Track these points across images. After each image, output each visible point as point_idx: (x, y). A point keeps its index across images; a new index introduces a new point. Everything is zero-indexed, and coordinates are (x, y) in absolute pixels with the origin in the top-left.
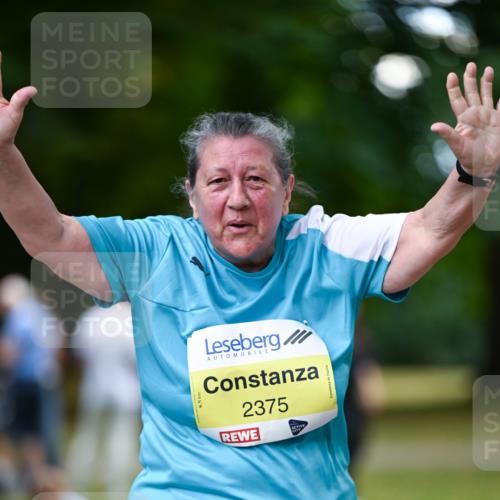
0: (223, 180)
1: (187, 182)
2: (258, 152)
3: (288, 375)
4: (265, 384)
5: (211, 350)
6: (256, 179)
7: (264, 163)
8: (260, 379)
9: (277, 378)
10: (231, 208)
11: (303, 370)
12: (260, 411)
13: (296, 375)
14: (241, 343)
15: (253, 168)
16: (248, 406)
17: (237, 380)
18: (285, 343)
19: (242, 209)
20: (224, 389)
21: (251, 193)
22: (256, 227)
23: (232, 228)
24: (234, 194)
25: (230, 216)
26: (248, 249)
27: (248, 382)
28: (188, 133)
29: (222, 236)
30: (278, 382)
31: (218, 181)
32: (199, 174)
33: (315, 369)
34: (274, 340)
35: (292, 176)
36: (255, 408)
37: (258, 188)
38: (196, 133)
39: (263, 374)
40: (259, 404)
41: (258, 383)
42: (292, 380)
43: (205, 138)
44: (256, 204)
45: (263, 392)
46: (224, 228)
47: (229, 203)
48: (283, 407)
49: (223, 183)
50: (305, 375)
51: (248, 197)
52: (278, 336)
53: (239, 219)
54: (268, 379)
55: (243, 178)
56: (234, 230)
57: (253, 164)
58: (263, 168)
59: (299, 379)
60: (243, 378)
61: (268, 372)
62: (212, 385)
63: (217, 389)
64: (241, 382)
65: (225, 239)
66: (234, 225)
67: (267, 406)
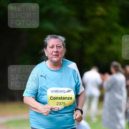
0: (53, 47)
1: (45, 49)
2: (59, 42)
3: (66, 98)
4: (62, 99)
5: (52, 92)
6: (59, 47)
7: (60, 44)
8: (61, 98)
9: (64, 98)
10: (54, 52)
11: (69, 98)
12: (60, 104)
13: (68, 98)
14: (58, 91)
15: (59, 45)
16: (58, 103)
17: (56, 98)
18: (66, 92)
19: (57, 52)
20: (54, 99)
21: (58, 49)
22: (59, 56)
23: (54, 56)
24: (55, 49)
25: (54, 53)
26: (58, 60)
27: (59, 99)
28: (45, 39)
29: (52, 57)
30: (64, 99)
31: (51, 47)
32: (47, 46)
33: (72, 98)
34: (64, 91)
35: (65, 48)
36: (59, 104)
37: (59, 49)
38: (47, 39)
39: (62, 97)
40: (60, 103)
41: (60, 99)
42: (67, 99)
43: (49, 39)
44: (59, 51)
45: (61, 101)
46: (53, 56)
47: (54, 51)
48: (64, 104)
49: (53, 48)
50: (70, 99)
51: (57, 50)
52: (65, 91)
53: (56, 54)
54: (62, 98)
55: (56, 46)
56: (55, 56)
57: (58, 44)
58: (60, 45)
59: (68, 99)
60: (58, 98)
61: (63, 97)
62: (52, 98)
63: (52, 99)
64: (57, 98)
65: (53, 58)
66: (55, 55)
67: (61, 103)
